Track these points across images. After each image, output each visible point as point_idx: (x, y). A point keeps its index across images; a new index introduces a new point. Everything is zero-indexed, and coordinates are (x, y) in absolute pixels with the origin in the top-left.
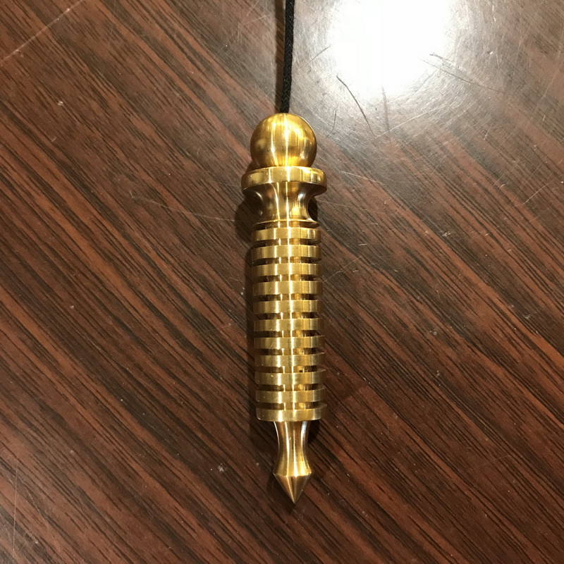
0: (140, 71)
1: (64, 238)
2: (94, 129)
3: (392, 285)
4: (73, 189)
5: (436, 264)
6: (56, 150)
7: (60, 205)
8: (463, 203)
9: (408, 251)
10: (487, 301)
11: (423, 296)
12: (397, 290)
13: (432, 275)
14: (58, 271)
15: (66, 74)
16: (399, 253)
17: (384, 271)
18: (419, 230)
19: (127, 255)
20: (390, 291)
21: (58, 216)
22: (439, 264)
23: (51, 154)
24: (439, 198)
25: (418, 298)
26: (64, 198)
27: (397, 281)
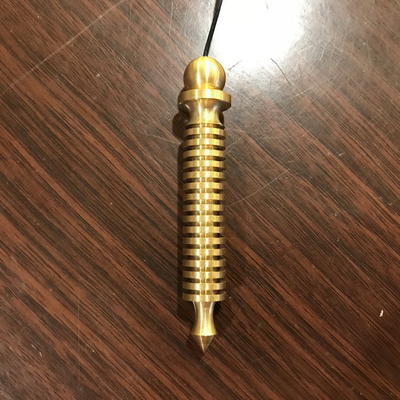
0: (148, 55)
1: (104, 160)
2: (121, 91)
3: (309, 186)
4: (109, 129)
5: (335, 173)
6: (97, 105)
7: (101, 140)
8: (350, 135)
9: (318, 166)
10: (366, 194)
11: (328, 193)
12: (312, 189)
13: (332, 180)
14: (102, 181)
15: (101, 57)
16: (312, 167)
17: (304, 178)
18: (324, 152)
19: (144, 171)
20: (307, 190)
21: (100, 147)
22: (337, 173)
23: (94, 108)
24: (336, 133)
25: (325, 194)
26: (104, 135)
27: (312, 184)
